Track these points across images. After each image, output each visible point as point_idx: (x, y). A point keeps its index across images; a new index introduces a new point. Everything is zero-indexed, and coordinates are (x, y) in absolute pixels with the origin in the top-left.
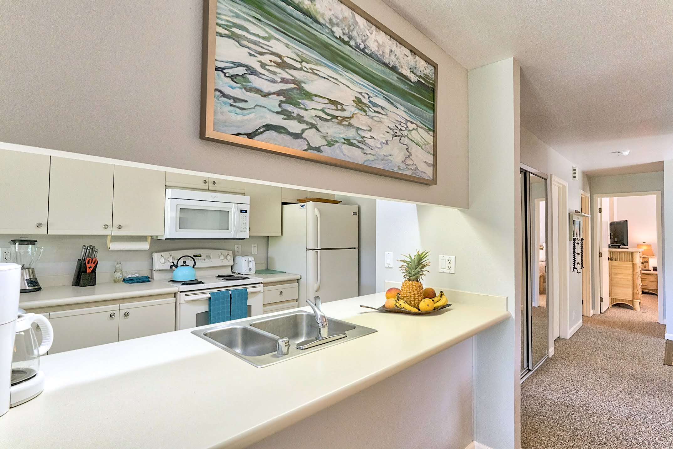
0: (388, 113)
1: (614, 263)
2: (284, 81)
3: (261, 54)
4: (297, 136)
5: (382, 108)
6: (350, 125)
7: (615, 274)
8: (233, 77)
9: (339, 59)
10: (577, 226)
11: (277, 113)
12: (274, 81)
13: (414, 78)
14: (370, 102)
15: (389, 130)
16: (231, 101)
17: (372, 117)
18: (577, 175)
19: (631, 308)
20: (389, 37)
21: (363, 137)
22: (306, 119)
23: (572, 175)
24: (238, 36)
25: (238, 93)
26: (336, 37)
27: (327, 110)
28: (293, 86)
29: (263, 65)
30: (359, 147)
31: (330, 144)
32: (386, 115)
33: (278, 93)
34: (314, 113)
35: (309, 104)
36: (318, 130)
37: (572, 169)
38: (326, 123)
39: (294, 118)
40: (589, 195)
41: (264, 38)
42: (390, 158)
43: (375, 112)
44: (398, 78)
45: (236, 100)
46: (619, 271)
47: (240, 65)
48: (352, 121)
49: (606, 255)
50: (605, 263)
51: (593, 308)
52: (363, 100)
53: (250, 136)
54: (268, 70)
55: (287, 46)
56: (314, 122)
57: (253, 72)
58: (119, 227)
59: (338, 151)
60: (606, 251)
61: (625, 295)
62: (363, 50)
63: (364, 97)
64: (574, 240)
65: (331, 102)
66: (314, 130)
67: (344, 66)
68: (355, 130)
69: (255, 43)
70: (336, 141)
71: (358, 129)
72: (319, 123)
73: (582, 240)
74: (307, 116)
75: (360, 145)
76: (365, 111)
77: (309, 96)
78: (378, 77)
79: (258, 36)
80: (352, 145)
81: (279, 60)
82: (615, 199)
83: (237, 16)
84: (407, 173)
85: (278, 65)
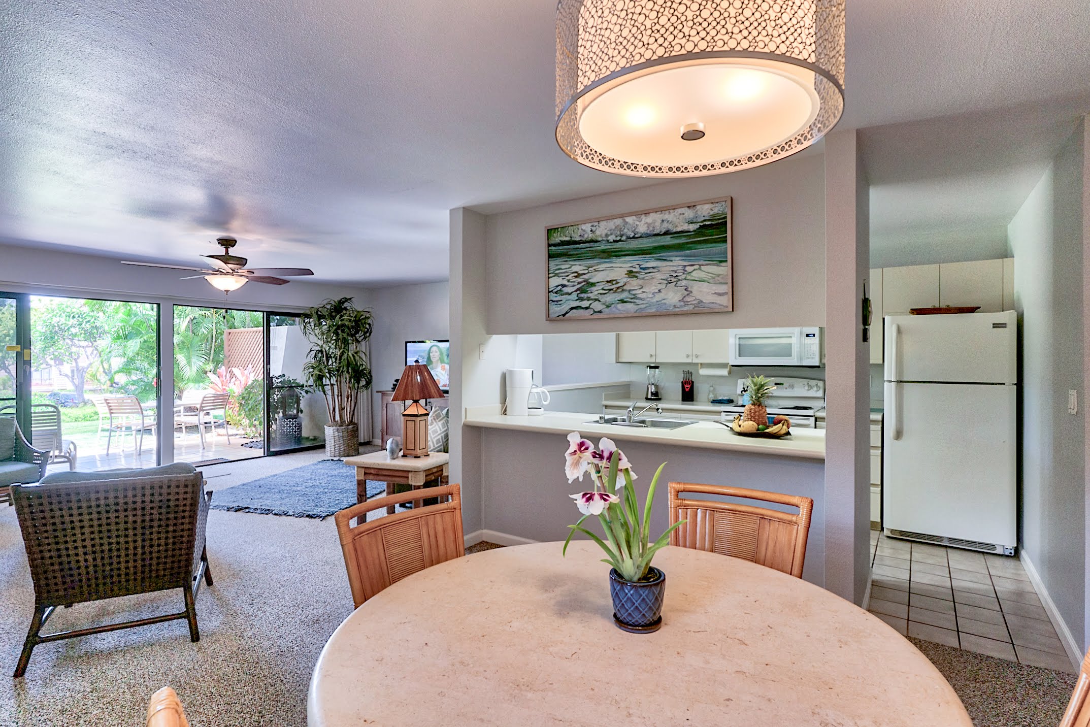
0: (659, 269)
2: (579, 283)
3: (568, 276)
4: (587, 308)
5: (653, 268)
6: (623, 290)
8: (556, 293)
9: (613, 254)
11: (576, 300)
12: (574, 286)
13: (692, 227)
14: (641, 268)
15: (661, 281)
16: (556, 303)
17: (643, 279)
20: (660, 212)
21: (634, 295)
22: (592, 297)
24: (558, 273)
25: (558, 298)
26: (611, 242)
27: (605, 288)
28: (584, 283)
29: (568, 281)
30: (631, 302)
31: (608, 306)
32: (659, 271)
33: (576, 291)
34: (596, 293)
35: (593, 289)
36: (599, 301)
38: (605, 295)
39: (585, 300)
41: (569, 268)
42: (663, 302)
43: (646, 273)
44: (671, 238)
45: (557, 301)
47: (559, 285)
48: (625, 288)
52: (634, 270)
53: (564, 315)
54: (571, 282)
55: (580, 265)
56: (597, 298)
57: (564, 286)
58: (697, 356)
59: (614, 309)
62: (634, 237)
63: (635, 268)
65: (608, 282)
66: (597, 302)
67: (616, 256)
68: (627, 292)
69: (564, 273)
70: (613, 304)
71: (630, 291)
72: (600, 297)
74: (592, 296)
75: (632, 300)
76: (636, 277)
77: (593, 284)
78: (648, 248)
79: (566, 269)
80: (626, 302)
81: (576, 274)
83: (557, 265)
84: (686, 308)
85: (576, 277)
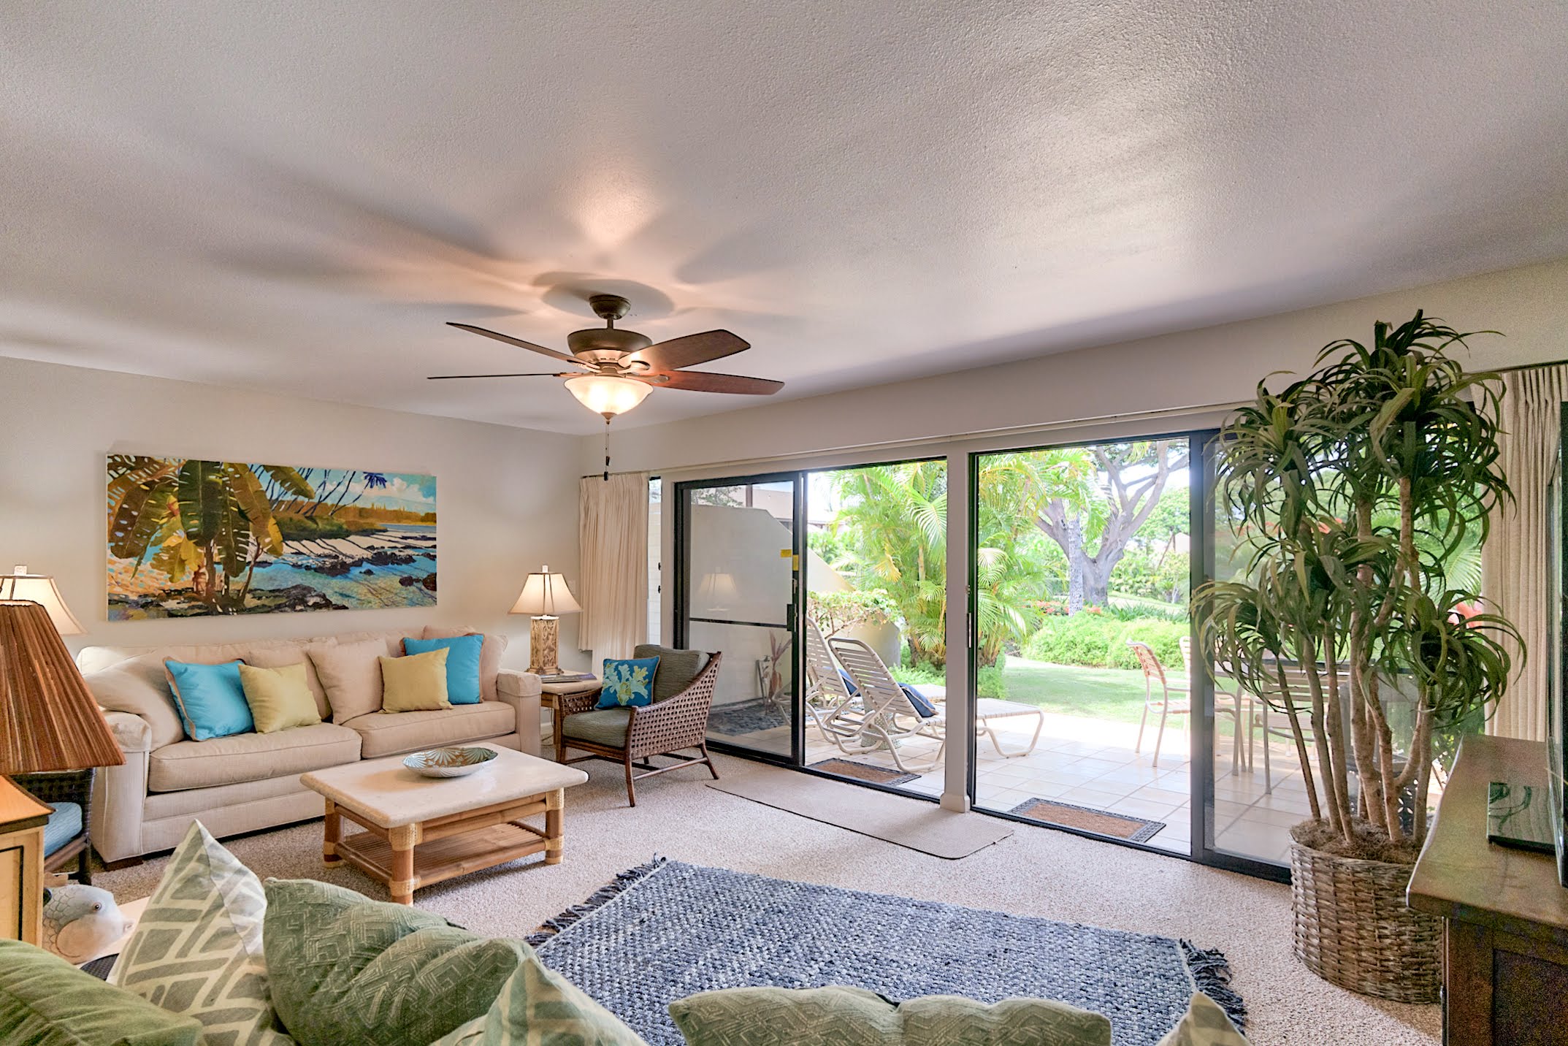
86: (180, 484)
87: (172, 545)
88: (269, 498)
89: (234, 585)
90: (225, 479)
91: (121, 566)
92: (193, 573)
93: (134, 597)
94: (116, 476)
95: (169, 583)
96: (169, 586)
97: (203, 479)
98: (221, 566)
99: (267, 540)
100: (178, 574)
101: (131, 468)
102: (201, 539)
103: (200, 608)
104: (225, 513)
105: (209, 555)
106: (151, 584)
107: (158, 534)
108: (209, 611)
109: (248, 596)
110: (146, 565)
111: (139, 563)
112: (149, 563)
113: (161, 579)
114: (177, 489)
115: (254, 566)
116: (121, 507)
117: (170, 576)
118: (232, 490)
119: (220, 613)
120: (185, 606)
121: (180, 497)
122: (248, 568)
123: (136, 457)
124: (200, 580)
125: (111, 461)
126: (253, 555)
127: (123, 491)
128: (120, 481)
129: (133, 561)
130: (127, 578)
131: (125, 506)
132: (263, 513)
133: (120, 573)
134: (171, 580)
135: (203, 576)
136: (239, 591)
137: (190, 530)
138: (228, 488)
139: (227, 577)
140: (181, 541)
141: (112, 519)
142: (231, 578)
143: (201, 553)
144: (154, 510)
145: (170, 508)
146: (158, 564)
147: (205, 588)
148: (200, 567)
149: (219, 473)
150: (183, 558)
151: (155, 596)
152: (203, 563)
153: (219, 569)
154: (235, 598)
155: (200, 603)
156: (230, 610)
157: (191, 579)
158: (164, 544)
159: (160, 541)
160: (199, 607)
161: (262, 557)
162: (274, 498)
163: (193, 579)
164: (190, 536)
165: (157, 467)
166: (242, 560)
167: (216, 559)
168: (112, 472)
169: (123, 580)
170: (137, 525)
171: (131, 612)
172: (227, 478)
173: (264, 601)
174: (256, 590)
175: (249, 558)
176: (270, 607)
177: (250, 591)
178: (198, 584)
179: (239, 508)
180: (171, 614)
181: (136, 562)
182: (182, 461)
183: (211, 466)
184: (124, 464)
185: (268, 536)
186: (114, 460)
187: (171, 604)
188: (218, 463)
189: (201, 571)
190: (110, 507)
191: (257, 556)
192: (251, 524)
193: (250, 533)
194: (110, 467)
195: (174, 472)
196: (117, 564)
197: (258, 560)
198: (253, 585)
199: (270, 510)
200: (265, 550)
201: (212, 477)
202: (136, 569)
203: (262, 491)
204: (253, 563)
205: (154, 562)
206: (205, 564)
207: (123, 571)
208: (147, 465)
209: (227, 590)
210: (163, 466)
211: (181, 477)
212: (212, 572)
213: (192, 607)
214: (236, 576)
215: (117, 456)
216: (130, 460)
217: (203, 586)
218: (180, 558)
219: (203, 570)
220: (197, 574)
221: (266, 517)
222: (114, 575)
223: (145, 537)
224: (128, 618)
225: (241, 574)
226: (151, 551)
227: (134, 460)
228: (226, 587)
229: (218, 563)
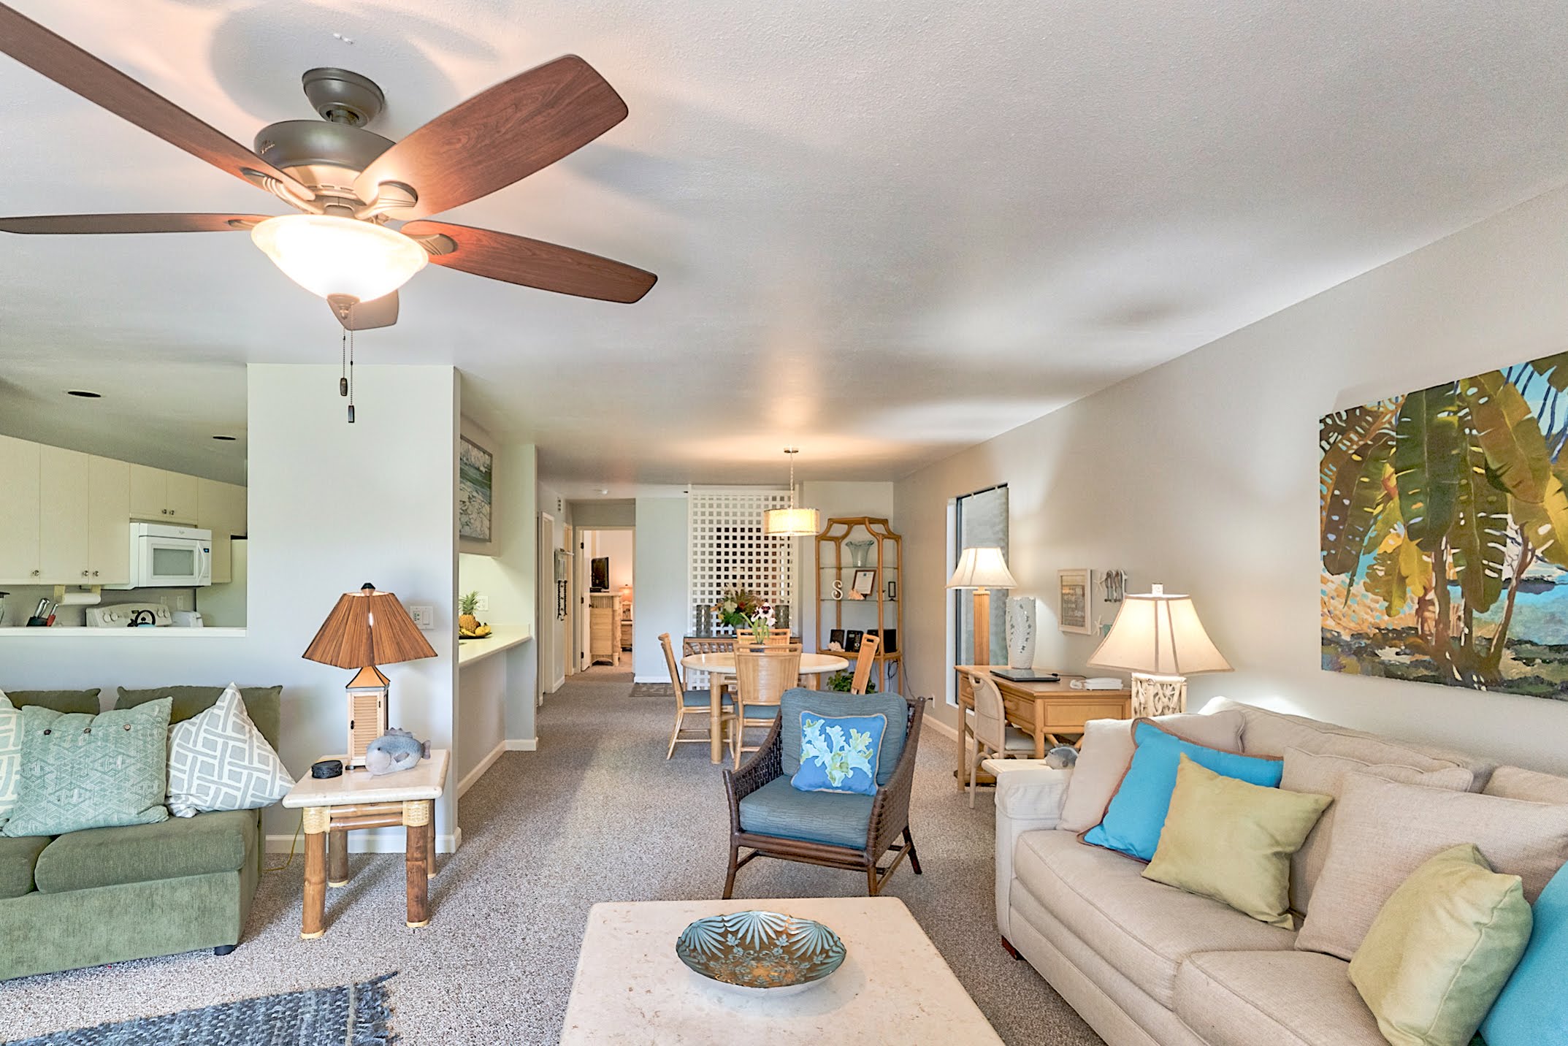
1: (596, 611)
7: (597, 624)
10: (561, 567)
18: (562, 507)
19: (610, 664)
23: (557, 507)
37: (556, 499)
40: (571, 527)
46: (598, 620)
49: (587, 601)
50: (587, 610)
51: (574, 666)
60: (587, 595)
61: (604, 649)
64: (559, 582)
73: (565, 582)
82: (598, 532)
86: (1397, 440)
87: (1389, 551)
88: (1544, 432)
89: (1480, 627)
90: (1461, 414)
91: (1333, 586)
92: (1416, 601)
93: (1346, 637)
94: (1327, 447)
95: (1386, 617)
96: (1386, 622)
97: (1430, 421)
98: (1459, 589)
99: (1543, 530)
100: (1396, 602)
101: (1342, 432)
102: (1425, 536)
103: (1426, 668)
104: (1464, 482)
105: (1440, 567)
106: (1366, 616)
107: (1372, 533)
108: (1439, 678)
109: (1507, 655)
110: (1358, 588)
111: (1351, 584)
112: (1362, 583)
113: (1377, 610)
114: (1394, 450)
115: (1516, 588)
116: (1333, 495)
117: (1386, 604)
118: (1474, 432)
119: (1455, 683)
120: (1406, 659)
121: (1398, 465)
122: (1504, 593)
123: (1346, 411)
124: (1427, 614)
125: (1322, 426)
126: (1515, 564)
127: (1335, 469)
128: (1331, 455)
129: (1344, 578)
130: (1337, 604)
131: (1337, 492)
132: (1534, 471)
133: (1333, 598)
134: (1388, 611)
135: (1431, 608)
136: (1490, 640)
137: (1412, 522)
138: (1467, 431)
139: (1468, 611)
140: (1400, 543)
141: (1324, 514)
142: (1475, 614)
143: (1427, 563)
144: (1366, 492)
145: (1386, 488)
146: (1374, 584)
147: (1433, 631)
148: (1426, 590)
149: (1452, 404)
150: (1404, 573)
151: (1369, 638)
152: (1430, 581)
153: (1456, 591)
154: (1483, 655)
155: (1427, 658)
156: (1475, 678)
157: (1414, 612)
158: (1380, 550)
159: (1375, 543)
160: (1426, 665)
161: (1534, 569)
162: (1555, 431)
163: (1417, 610)
164: (1412, 533)
165: (1369, 419)
166: (1495, 575)
167: (1451, 573)
168: (1324, 443)
169: (1335, 608)
170: (1350, 520)
171: (1344, 660)
172: (1467, 410)
173: (1538, 669)
174: (1520, 642)
175: (1507, 573)
176: (1551, 684)
177: (1511, 644)
178: (1424, 621)
179: (1487, 468)
180: (1390, 672)
181: (1348, 581)
182: (1400, 399)
183: (1440, 394)
184: (1335, 428)
185: (1547, 520)
186: (1326, 424)
187: (1388, 654)
188: (1452, 385)
189: (1427, 598)
190: (1322, 497)
191: (1522, 566)
192: (1509, 495)
193: (1509, 517)
194: (1323, 436)
195: (1390, 423)
196: (1329, 584)
197: (1524, 576)
198: (1516, 631)
199: (1549, 459)
200: (1538, 552)
201: (1443, 416)
202: (1349, 591)
203: (1531, 419)
204: (1514, 582)
205: (1368, 581)
206: (1434, 585)
207: (1335, 594)
208: (1362, 418)
209: (1469, 636)
210: (1376, 415)
211: (1400, 428)
212: (1445, 599)
213: (1416, 664)
214: (1484, 609)
215: (1327, 416)
216: (1340, 419)
217: (1430, 626)
218: (1399, 573)
219: (1431, 595)
220: (1423, 604)
221: (1540, 478)
222: (1326, 599)
223: (1357, 539)
224: (1340, 668)
225: (1492, 607)
226: (1365, 560)
227: (1344, 417)
228: (1467, 631)
229: (1454, 583)
